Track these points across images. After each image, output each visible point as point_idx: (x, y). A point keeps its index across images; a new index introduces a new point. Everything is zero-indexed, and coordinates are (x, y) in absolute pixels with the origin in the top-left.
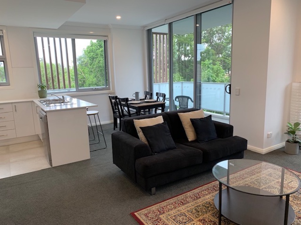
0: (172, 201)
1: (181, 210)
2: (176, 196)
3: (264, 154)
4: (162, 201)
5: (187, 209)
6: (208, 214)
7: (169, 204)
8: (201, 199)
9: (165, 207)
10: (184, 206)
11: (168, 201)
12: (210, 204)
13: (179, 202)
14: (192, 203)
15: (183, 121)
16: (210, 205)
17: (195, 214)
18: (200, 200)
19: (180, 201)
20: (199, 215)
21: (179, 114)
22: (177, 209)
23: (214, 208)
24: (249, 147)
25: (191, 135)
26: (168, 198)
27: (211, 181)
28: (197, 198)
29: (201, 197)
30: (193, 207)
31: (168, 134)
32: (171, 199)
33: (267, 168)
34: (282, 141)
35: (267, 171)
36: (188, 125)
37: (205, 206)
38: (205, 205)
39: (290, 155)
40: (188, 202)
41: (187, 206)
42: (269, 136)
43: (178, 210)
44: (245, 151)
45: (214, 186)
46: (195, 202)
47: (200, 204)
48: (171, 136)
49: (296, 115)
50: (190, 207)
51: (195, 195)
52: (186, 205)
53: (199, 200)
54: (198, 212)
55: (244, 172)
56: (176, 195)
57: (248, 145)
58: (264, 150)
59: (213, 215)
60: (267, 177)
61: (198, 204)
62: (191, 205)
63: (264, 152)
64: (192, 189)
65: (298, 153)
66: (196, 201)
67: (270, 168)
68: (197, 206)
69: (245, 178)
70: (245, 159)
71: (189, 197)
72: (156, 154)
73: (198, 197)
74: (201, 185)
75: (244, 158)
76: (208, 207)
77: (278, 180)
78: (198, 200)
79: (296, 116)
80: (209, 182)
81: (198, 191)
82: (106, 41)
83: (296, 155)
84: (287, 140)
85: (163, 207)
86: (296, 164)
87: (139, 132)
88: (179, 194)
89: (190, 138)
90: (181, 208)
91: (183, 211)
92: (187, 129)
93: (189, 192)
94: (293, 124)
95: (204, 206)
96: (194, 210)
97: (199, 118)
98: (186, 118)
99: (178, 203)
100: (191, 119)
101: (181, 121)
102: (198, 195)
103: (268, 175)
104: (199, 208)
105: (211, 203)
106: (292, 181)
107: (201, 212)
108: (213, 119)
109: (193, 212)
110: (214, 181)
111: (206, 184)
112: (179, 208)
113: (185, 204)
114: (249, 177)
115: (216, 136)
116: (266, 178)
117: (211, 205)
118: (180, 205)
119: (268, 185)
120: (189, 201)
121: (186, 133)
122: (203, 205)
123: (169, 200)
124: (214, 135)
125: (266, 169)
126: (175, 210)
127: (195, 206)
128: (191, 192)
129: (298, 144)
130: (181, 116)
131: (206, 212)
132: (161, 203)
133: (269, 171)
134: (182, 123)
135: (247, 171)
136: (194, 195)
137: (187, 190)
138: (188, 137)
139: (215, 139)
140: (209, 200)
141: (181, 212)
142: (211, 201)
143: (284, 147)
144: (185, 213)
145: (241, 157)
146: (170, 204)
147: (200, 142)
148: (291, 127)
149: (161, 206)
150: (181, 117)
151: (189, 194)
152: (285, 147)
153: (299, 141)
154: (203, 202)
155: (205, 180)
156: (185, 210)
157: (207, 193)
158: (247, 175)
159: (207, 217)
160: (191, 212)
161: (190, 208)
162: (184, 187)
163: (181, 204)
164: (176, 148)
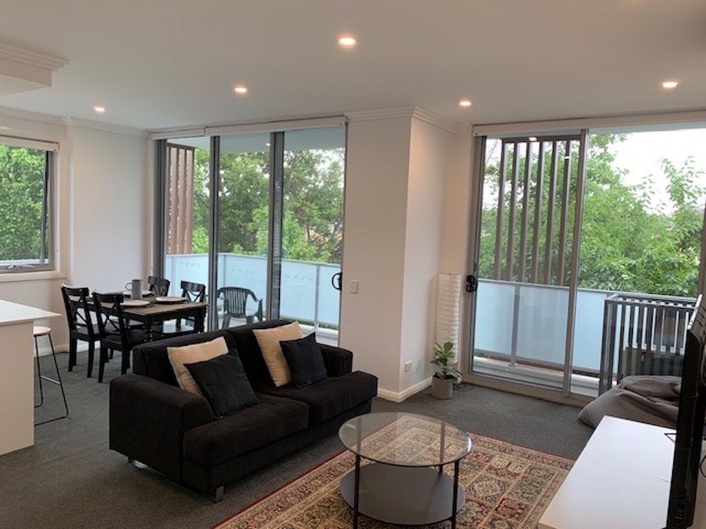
0: (261, 507)
1: (283, 521)
2: (264, 498)
3: (399, 402)
4: (239, 510)
5: (292, 517)
6: (332, 518)
7: (256, 513)
8: (313, 495)
9: (249, 519)
10: (286, 512)
11: (252, 508)
12: (330, 500)
13: (275, 507)
14: (299, 505)
15: (264, 346)
16: (331, 503)
17: (309, 522)
18: (312, 497)
19: (275, 504)
20: (315, 523)
21: (254, 331)
22: (274, 520)
23: (338, 507)
24: (382, 391)
25: (279, 375)
26: (251, 503)
27: (322, 462)
28: (306, 495)
29: (312, 491)
30: (303, 511)
31: (241, 375)
32: (258, 504)
33: (409, 427)
34: (425, 376)
35: (410, 431)
36: (275, 354)
37: (324, 507)
38: (323, 504)
39: (440, 401)
40: (292, 505)
41: (291, 512)
42: (407, 368)
43: (277, 522)
44: (373, 398)
45: (330, 469)
46: (302, 502)
47: (313, 504)
48: (246, 378)
49: (446, 329)
50: (297, 512)
51: (300, 490)
52: (289, 510)
53: (310, 496)
54: (314, 518)
55: (375, 438)
56: (264, 495)
57: (379, 389)
58: (399, 395)
59: (340, 518)
60: (413, 442)
61: (311, 505)
62: (298, 509)
63: (400, 397)
64: (291, 480)
65: (451, 395)
66: (305, 500)
67: (413, 426)
68: (309, 509)
69: (378, 449)
70: (374, 412)
71: (290, 495)
72: (221, 417)
73: (307, 492)
74: (306, 471)
75: (372, 411)
76: (329, 507)
77: (429, 446)
78: (307, 498)
79: (446, 332)
80: (319, 463)
81: (304, 481)
82: (52, 152)
83: (449, 401)
84: (434, 374)
85: (247, 521)
86: (451, 415)
87: (180, 375)
88: (269, 493)
89: (277, 379)
90: (281, 516)
91: (287, 521)
92: (272, 362)
93: (287, 487)
94: (442, 346)
95: (321, 506)
96: (305, 516)
97: (295, 338)
98: (270, 339)
99: (274, 509)
100: (281, 342)
101: (260, 346)
102: (305, 489)
103: (414, 439)
104: (314, 511)
105: (332, 500)
106: (450, 445)
107: (319, 517)
108: (319, 340)
109: (305, 521)
110: (327, 461)
111: (315, 468)
112: (277, 518)
113: (286, 508)
114: (383, 447)
115: (326, 372)
116: (410, 444)
117: (333, 503)
118: (277, 511)
119: (416, 456)
120: (292, 502)
121: (271, 371)
122: (318, 506)
123: (255, 506)
124: (322, 372)
125: (409, 429)
126: (272, 522)
127: (305, 509)
128: (290, 485)
129: (451, 380)
130: (260, 336)
131: (328, 516)
132: (239, 515)
133: (413, 432)
134: (262, 349)
135: (380, 434)
136: (298, 489)
137: (282, 482)
138: (274, 379)
139: (324, 379)
140: (327, 494)
141: (284, 522)
142: (332, 496)
143: (430, 386)
144: (291, 523)
145: (368, 411)
146: (258, 514)
147: (298, 386)
148: (439, 350)
149: (242, 519)
150: (260, 338)
151: (288, 489)
152: (432, 387)
153: (453, 374)
154: (318, 500)
155: (311, 460)
156: (290, 519)
157: (320, 482)
158: (380, 442)
159: (331, 523)
160: (302, 521)
161: (297, 514)
162: (275, 479)
163: (279, 509)
164: (259, 402)
